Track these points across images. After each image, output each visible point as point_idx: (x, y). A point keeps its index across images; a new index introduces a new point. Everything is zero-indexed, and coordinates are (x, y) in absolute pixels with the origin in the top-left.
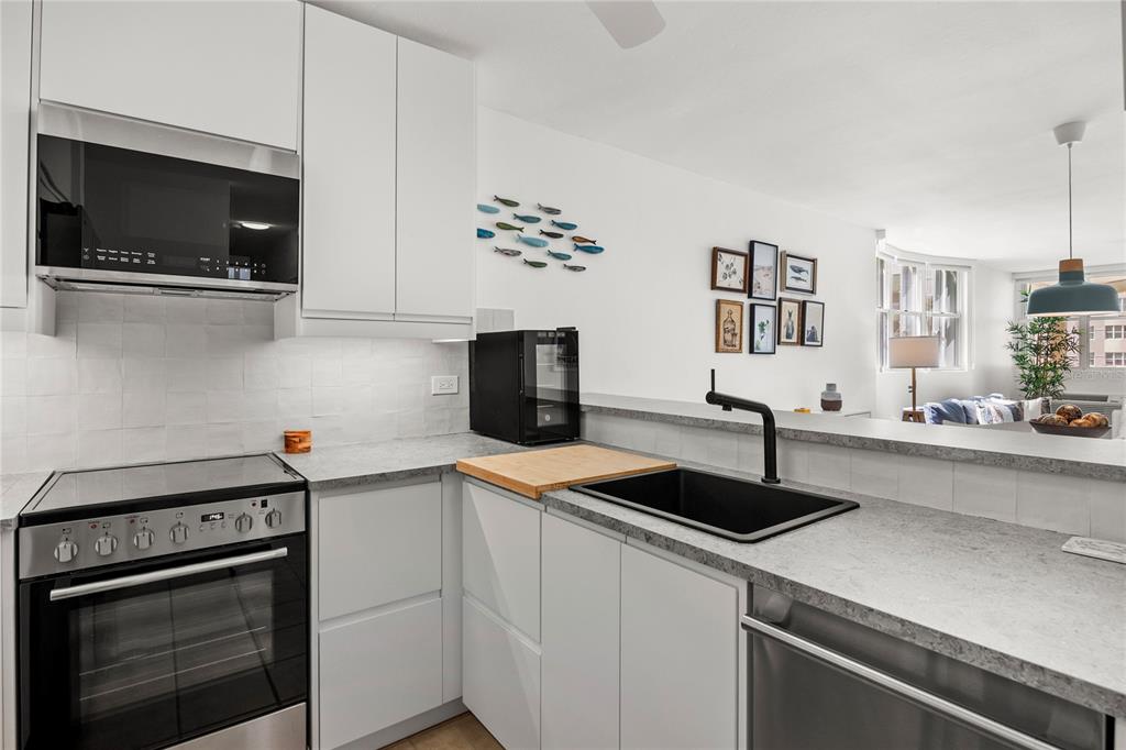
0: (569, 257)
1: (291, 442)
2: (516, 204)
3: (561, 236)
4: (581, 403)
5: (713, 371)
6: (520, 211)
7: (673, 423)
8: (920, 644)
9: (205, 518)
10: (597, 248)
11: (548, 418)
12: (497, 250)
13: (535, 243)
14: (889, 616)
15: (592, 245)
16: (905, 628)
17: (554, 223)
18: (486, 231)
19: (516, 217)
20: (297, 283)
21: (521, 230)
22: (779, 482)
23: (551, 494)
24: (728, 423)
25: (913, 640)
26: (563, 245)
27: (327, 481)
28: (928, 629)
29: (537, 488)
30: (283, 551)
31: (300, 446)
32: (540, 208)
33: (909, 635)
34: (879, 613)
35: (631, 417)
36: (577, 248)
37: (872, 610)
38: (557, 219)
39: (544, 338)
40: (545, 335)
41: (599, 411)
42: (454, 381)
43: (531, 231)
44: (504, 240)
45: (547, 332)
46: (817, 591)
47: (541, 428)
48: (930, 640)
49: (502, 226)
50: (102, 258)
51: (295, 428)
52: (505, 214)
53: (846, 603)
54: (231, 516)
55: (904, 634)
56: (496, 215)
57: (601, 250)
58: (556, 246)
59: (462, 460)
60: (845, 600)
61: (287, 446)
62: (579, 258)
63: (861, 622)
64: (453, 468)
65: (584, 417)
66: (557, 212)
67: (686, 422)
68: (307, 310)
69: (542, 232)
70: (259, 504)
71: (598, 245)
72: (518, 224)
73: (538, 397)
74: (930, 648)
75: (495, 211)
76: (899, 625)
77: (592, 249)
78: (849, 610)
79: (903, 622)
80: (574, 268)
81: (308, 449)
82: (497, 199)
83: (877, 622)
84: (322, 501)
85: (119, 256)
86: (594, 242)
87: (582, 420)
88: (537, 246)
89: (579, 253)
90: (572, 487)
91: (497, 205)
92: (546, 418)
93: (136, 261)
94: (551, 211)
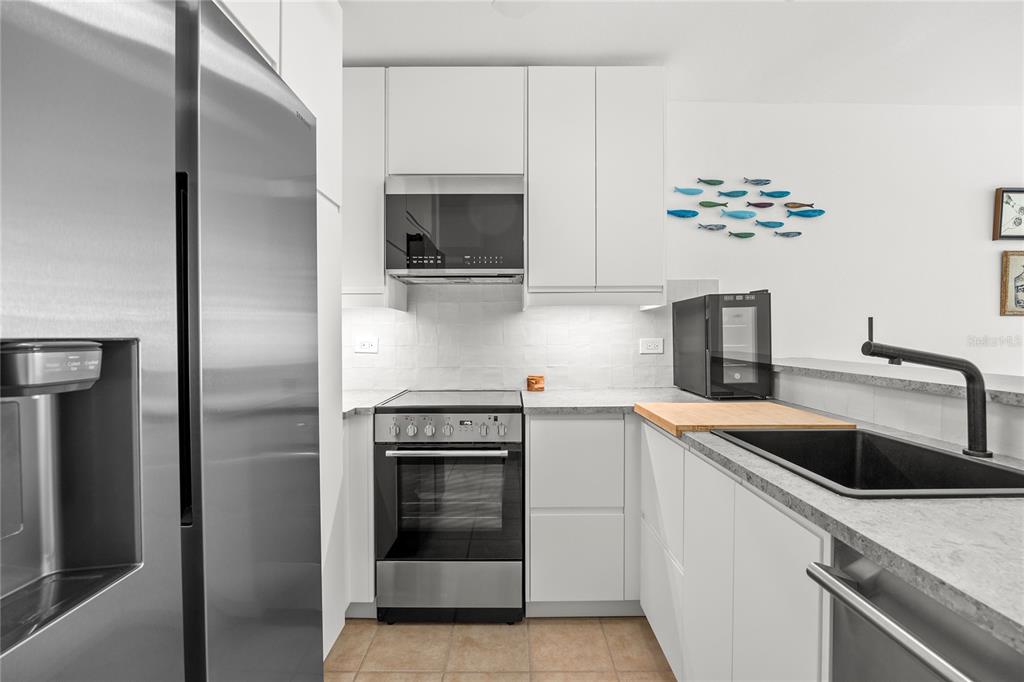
0: (781, 224)
1: (532, 384)
2: (721, 182)
3: (771, 205)
4: (773, 363)
5: (871, 320)
6: (723, 188)
7: (864, 383)
8: (999, 637)
9: (462, 423)
10: (815, 211)
11: (737, 376)
12: (701, 226)
13: (743, 215)
14: (963, 595)
15: (810, 208)
16: (981, 613)
17: (763, 193)
18: (689, 211)
19: (721, 194)
20: (523, 268)
21: (725, 205)
22: (990, 456)
23: (689, 435)
24: (928, 384)
25: (990, 630)
26: (776, 213)
27: (535, 408)
28: (1009, 620)
29: (677, 427)
30: (504, 453)
31: (536, 386)
32: (747, 181)
33: (986, 624)
34: (952, 588)
35: (821, 377)
36: (791, 214)
37: (943, 583)
38: (767, 189)
39: (730, 301)
40: (732, 298)
41: (790, 370)
42: (658, 342)
43: (736, 205)
44: (708, 217)
45: (735, 295)
46: (887, 552)
47: (727, 386)
48: (1013, 636)
49: (704, 204)
50: (415, 262)
51: (536, 374)
52: (710, 194)
53: (917, 570)
54: (477, 424)
55: (980, 620)
56: (701, 195)
57: (821, 212)
58: (763, 215)
59: (639, 404)
60: (914, 566)
61: (529, 385)
62: (792, 224)
63: (932, 596)
64: (631, 410)
65: (779, 378)
66: (766, 182)
67: (879, 383)
68: (532, 287)
69: (750, 204)
70: (493, 418)
71: (815, 207)
72: (723, 200)
73: (725, 356)
74: (1011, 644)
75: (699, 192)
76: (974, 608)
77: (809, 212)
78: (920, 579)
79: (978, 604)
80: (786, 235)
81: (542, 389)
82: (700, 181)
83: (948, 599)
84: (532, 422)
85: (423, 259)
86: (811, 206)
87: (776, 380)
88: (743, 218)
89: (793, 219)
90: (713, 430)
91: (701, 186)
92: (733, 377)
93: (432, 262)
94: (758, 182)
